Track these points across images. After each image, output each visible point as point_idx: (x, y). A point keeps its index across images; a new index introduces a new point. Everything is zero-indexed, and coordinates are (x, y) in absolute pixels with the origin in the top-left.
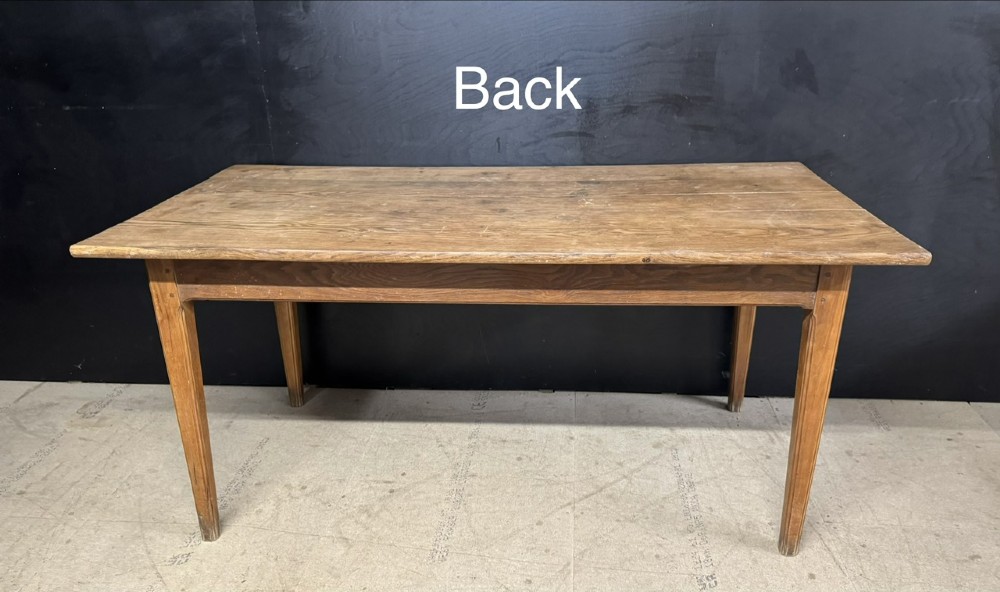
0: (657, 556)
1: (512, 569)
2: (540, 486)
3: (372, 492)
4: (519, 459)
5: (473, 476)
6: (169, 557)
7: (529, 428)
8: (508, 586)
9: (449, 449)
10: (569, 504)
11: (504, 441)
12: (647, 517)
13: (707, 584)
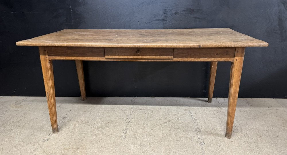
0: (187, 137)
1: (145, 141)
2: (152, 120)
3: (103, 122)
4: (146, 114)
5: (132, 118)
6: (42, 140)
7: (148, 106)
8: (144, 145)
9: (125, 112)
10: (161, 125)
11: (141, 109)
12: (183, 128)
13: (202, 144)
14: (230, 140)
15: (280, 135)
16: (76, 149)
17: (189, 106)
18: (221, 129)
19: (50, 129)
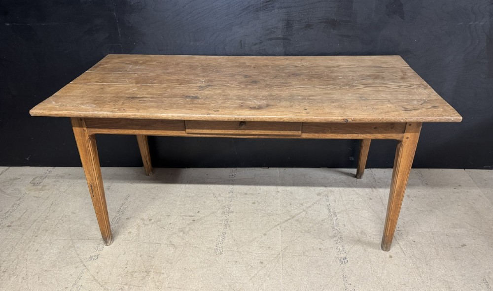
0: (320, 249)
1: (254, 257)
2: (265, 216)
3: (184, 221)
4: (254, 203)
5: (232, 212)
6: (88, 257)
7: (258, 187)
8: (252, 265)
9: (219, 198)
10: (278, 225)
11: (246, 194)
12: (315, 230)
13: (343, 261)
14: (387, 254)
15: (466, 244)
16: (146, 274)
17: (326, 186)
18: (375, 232)
19: (99, 235)
